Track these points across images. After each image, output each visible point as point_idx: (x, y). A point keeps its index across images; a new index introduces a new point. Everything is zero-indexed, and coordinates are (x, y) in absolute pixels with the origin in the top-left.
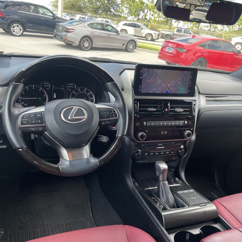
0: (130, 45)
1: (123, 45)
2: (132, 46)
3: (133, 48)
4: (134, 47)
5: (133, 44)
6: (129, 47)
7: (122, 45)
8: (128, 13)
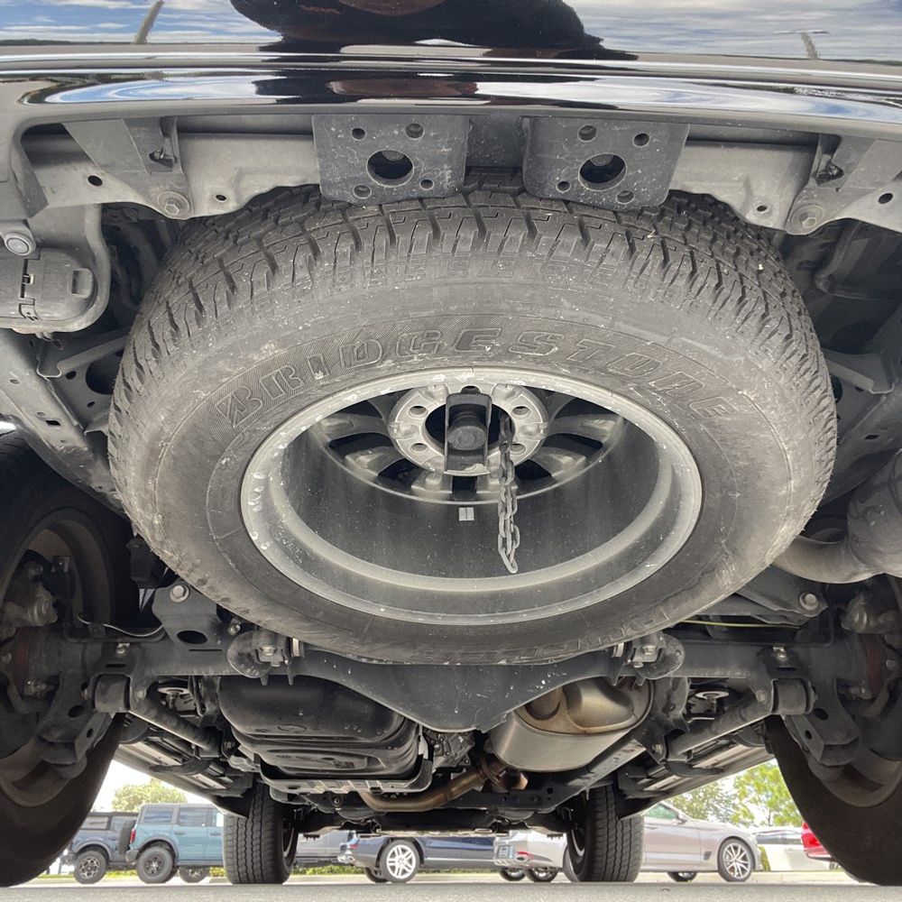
0: (730, 856)
1: (708, 855)
2: (739, 859)
3: (746, 865)
4: (749, 862)
5: (742, 852)
6: (731, 863)
7: (702, 857)
8: (769, 820)
